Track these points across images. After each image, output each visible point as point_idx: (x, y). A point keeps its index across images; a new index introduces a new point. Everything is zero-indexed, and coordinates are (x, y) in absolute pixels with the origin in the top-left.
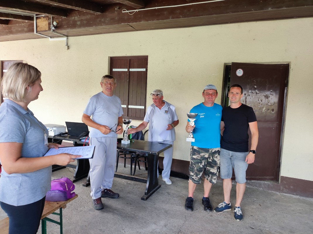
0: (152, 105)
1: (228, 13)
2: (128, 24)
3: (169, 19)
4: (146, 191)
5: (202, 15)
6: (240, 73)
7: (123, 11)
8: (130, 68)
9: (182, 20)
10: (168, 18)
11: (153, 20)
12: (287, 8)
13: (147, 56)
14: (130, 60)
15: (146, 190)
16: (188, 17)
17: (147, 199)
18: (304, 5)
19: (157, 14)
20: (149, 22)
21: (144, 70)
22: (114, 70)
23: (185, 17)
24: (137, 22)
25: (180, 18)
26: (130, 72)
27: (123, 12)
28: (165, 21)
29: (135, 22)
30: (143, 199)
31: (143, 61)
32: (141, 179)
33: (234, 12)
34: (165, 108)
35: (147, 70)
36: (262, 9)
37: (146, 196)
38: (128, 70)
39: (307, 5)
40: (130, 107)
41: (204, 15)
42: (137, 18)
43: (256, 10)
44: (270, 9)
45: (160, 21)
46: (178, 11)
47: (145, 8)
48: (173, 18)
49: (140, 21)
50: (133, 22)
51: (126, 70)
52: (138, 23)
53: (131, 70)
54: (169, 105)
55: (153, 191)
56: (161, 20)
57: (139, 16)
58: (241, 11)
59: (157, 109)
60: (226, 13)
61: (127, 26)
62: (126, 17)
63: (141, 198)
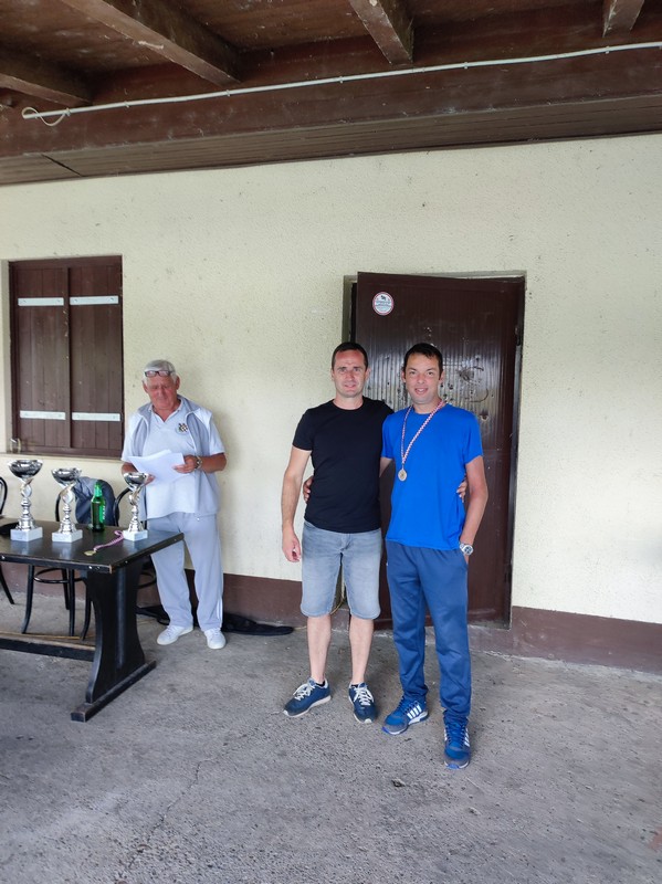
0: (142, 410)
1: (337, 121)
2: (45, 154)
3: (168, 138)
4: (91, 690)
5: (262, 128)
6: (383, 304)
7: (27, 113)
8: (70, 295)
9: (205, 142)
10: (161, 136)
11: (118, 143)
12: (500, 110)
13: (120, 258)
14: (69, 269)
15: (90, 685)
16: (221, 134)
17: (89, 716)
18: (545, 101)
19: (128, 122)
20: (108, 147)
21: (113, 300)
22: (23, 302)
23: (213, 133)
24: (71, 148)
25: (198, 135)
26: (70, 308)
27: (26, 117)
28: (156, 144)
29: (65, 149)
30: (76, 717)
31: (107, 273)
32: (82, 651)
33: (353, 120)
34: (179, 417)
35: (121, 299)
36: (431, 112)
37: (91, 705)
38: (67, 302)
39: (552, 100)
40: (77, 416)
41: (268, 128)
42: (68, 135)
43: (415, 115)
44: (452, 111)
45: (140, 144)
46: (192, 116)
47: (91, 105)
48: (177, 136)
49: (79, 146)
50: (59, 149)
51: (59, 302)
52: (73, 151)
53: (75, 301)
54: (191, 406)
55: (119, 685)
56: (143, 141)
57: (76, 129)
58: (373, 117)
59: (156, 418)
60: (331, 122)
61: (42, 161)
62: (35, 134)
63: (72, 714)
